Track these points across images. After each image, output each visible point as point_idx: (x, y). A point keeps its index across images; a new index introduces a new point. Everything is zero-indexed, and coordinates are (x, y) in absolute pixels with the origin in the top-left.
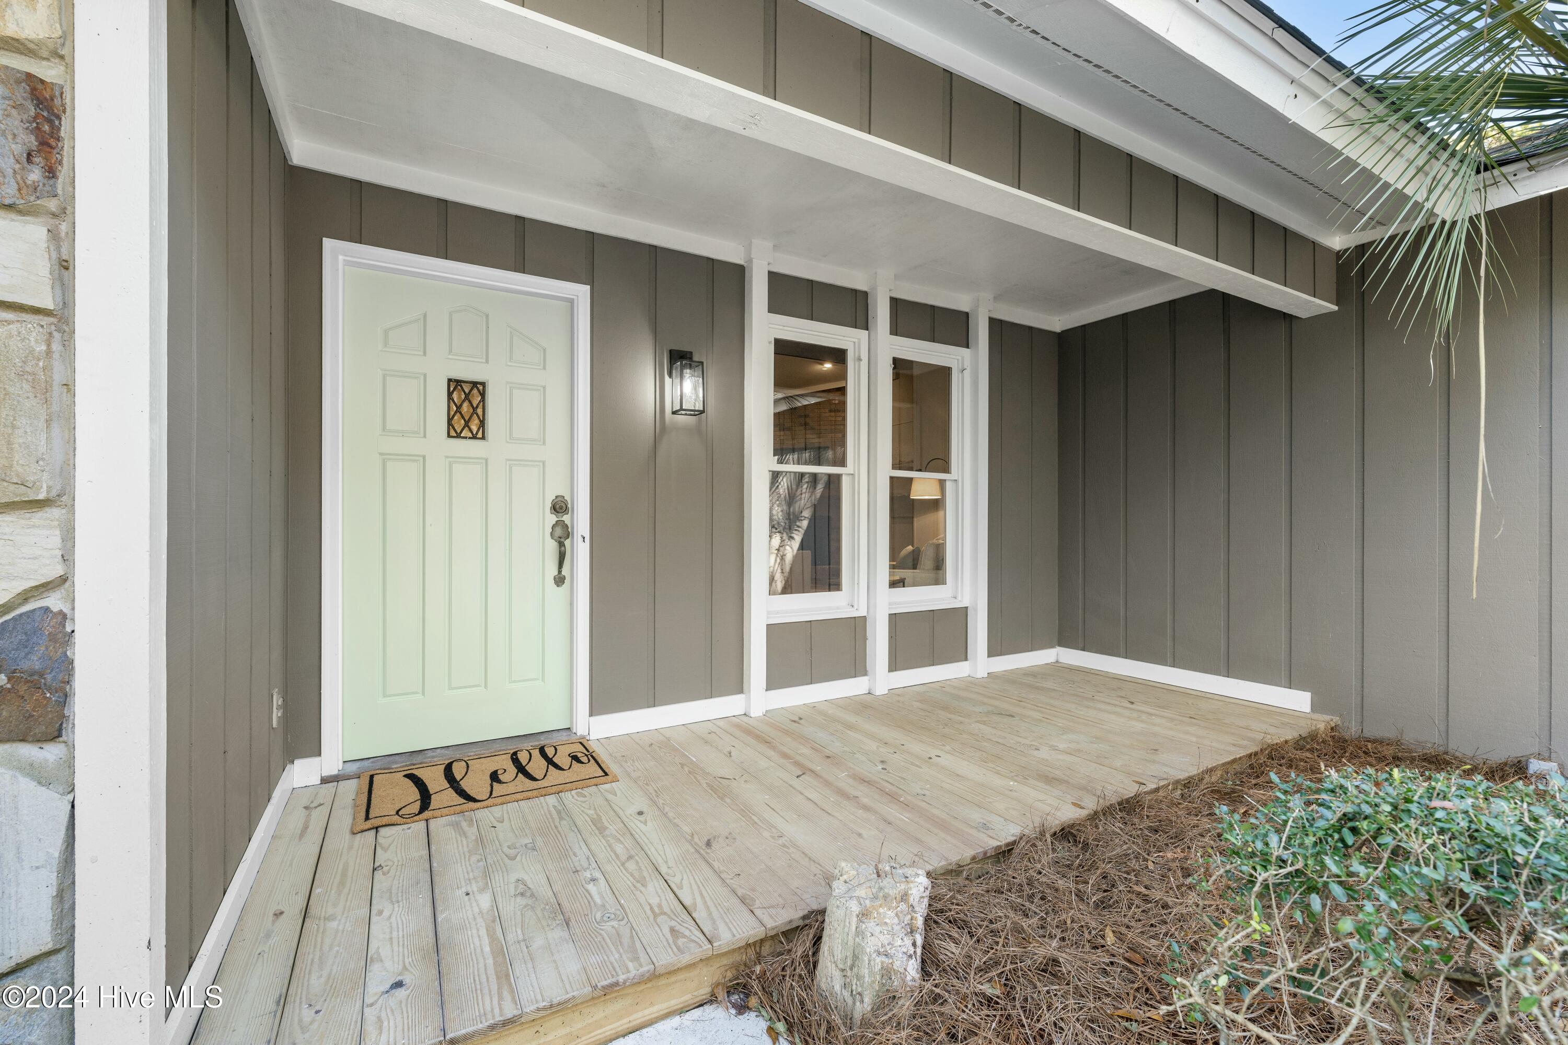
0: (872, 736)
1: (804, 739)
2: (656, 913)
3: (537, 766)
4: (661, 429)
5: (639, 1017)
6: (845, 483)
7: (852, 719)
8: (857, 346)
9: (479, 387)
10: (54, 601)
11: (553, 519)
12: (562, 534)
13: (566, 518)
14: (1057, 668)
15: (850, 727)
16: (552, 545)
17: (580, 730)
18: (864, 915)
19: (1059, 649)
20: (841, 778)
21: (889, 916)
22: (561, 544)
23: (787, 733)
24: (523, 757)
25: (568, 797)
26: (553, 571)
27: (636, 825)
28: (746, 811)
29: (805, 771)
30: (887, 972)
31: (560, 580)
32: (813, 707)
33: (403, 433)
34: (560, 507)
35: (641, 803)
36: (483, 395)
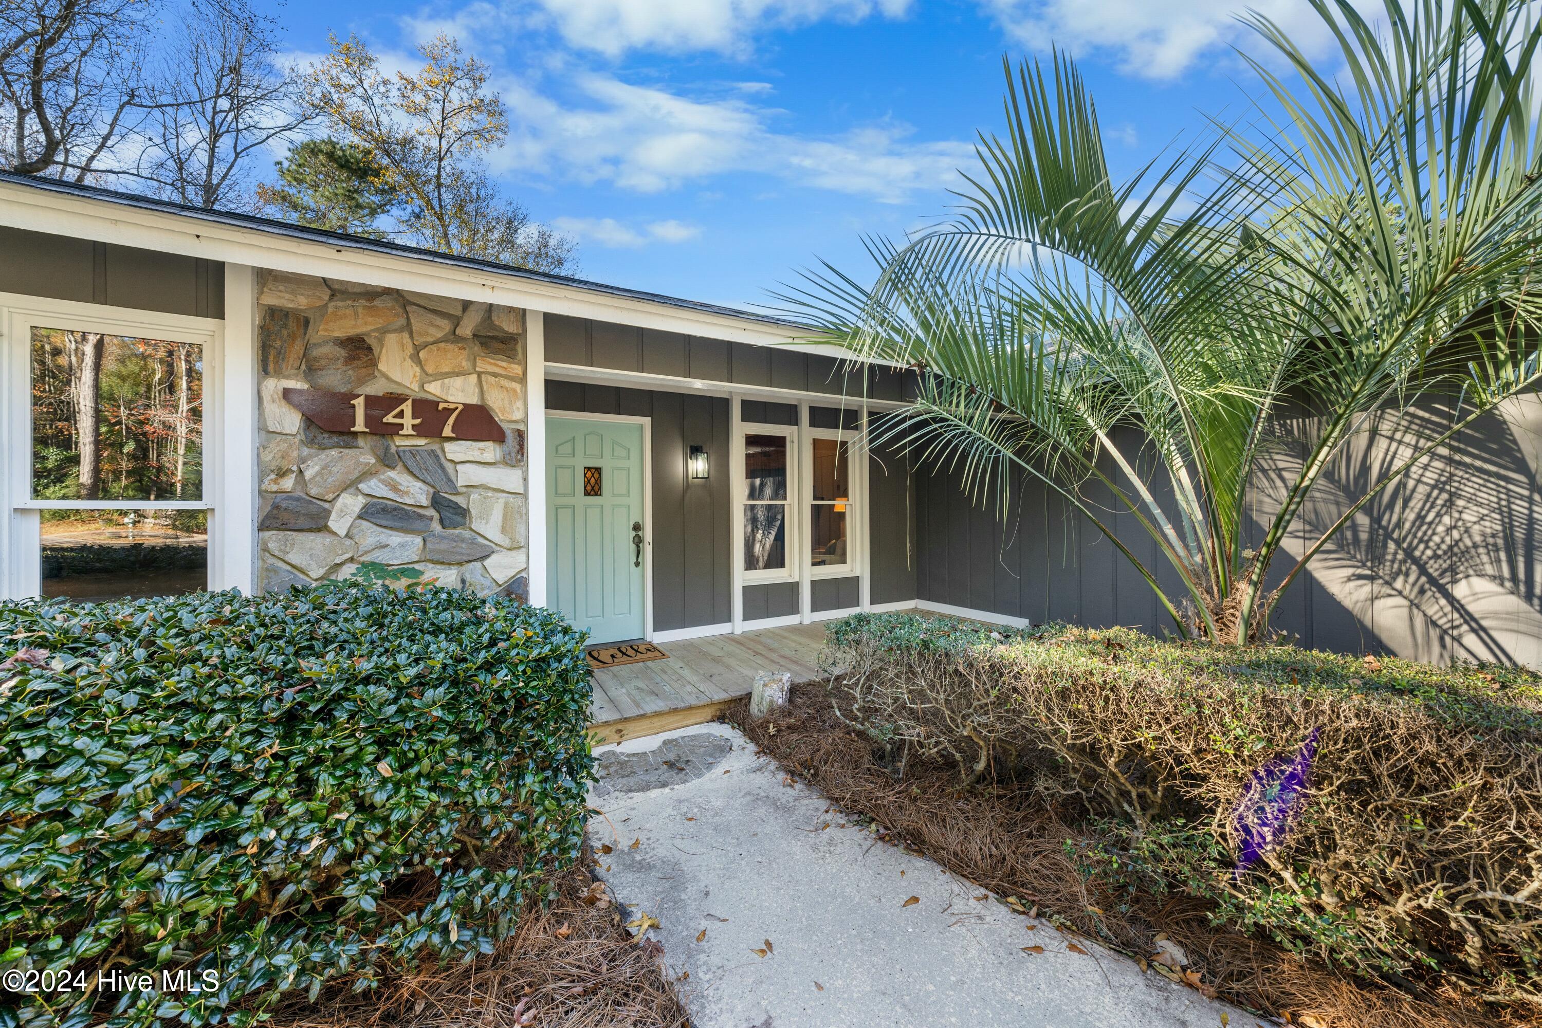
0: (795, 641)
1: (760, 643)
2: (690, 693)
3: (630, 652)
4: (687, 486)
5: (685, 723)
6: (786, 508)
7: (786, 634)
8: (792, 434)
9: (599, 470)
10: (524, 574)
11: (633, 534)
12: (638, 541)
13: (640, 533)
14: (915, 610)
15: (785, 638)
16: (633, 546)
17: (649, 639)
18: (765, 685)
19: (917, 601)
20: (774, 656)
21: (775, 686)
22: (638, 546)
23: (753, 640)
24: (624, 650)
25: (649, 663)
26: (634, 560)
27: (680, 671)
28: (728, 667)
29: (757, 653)
30: (771, 702)
31: (637, 564)
32: (769, 630)
33: (564, 495)
34: (637, 527)
35: (682, 665)
36: (600, 474)
